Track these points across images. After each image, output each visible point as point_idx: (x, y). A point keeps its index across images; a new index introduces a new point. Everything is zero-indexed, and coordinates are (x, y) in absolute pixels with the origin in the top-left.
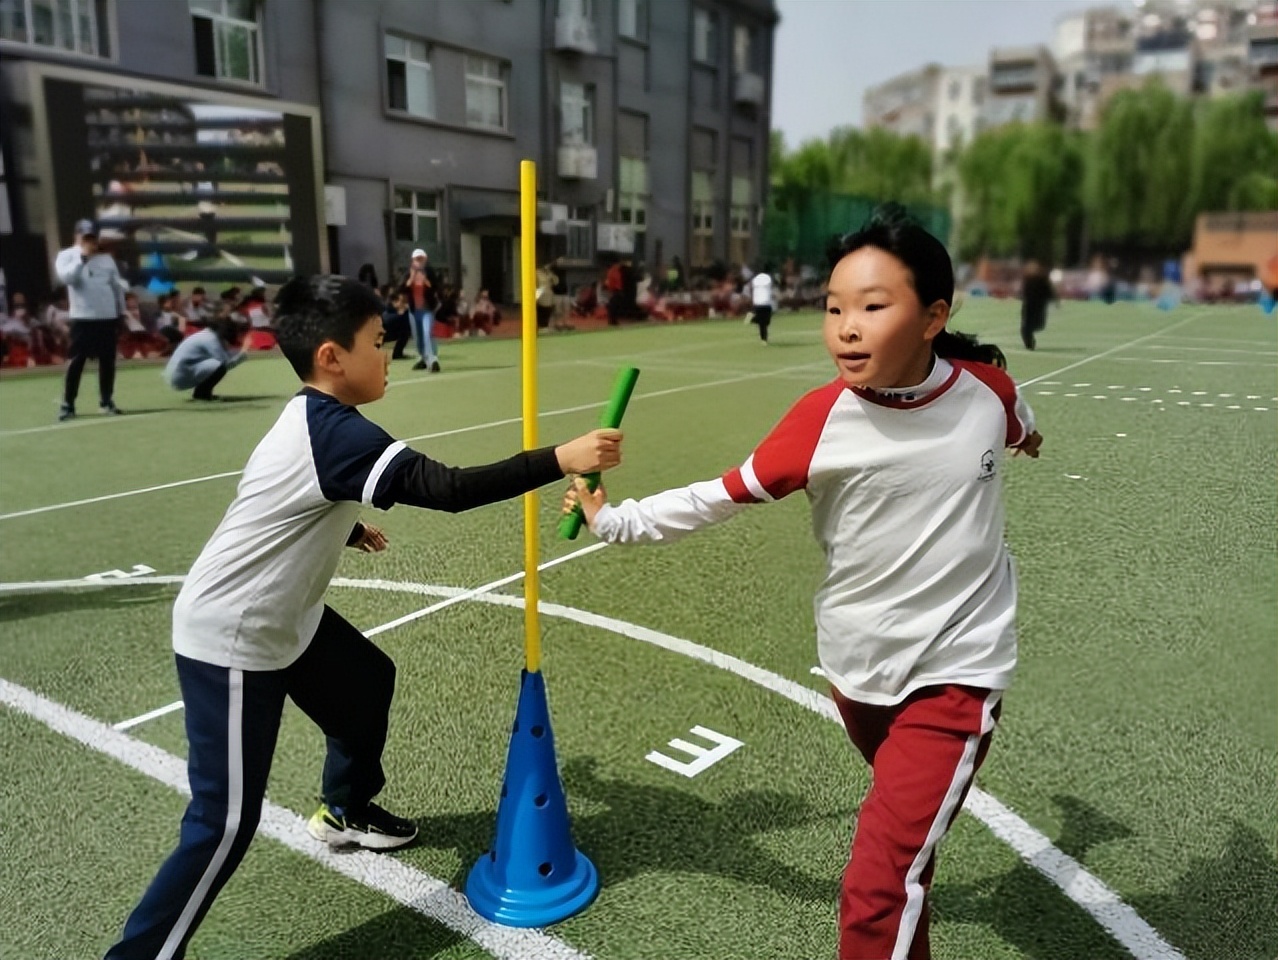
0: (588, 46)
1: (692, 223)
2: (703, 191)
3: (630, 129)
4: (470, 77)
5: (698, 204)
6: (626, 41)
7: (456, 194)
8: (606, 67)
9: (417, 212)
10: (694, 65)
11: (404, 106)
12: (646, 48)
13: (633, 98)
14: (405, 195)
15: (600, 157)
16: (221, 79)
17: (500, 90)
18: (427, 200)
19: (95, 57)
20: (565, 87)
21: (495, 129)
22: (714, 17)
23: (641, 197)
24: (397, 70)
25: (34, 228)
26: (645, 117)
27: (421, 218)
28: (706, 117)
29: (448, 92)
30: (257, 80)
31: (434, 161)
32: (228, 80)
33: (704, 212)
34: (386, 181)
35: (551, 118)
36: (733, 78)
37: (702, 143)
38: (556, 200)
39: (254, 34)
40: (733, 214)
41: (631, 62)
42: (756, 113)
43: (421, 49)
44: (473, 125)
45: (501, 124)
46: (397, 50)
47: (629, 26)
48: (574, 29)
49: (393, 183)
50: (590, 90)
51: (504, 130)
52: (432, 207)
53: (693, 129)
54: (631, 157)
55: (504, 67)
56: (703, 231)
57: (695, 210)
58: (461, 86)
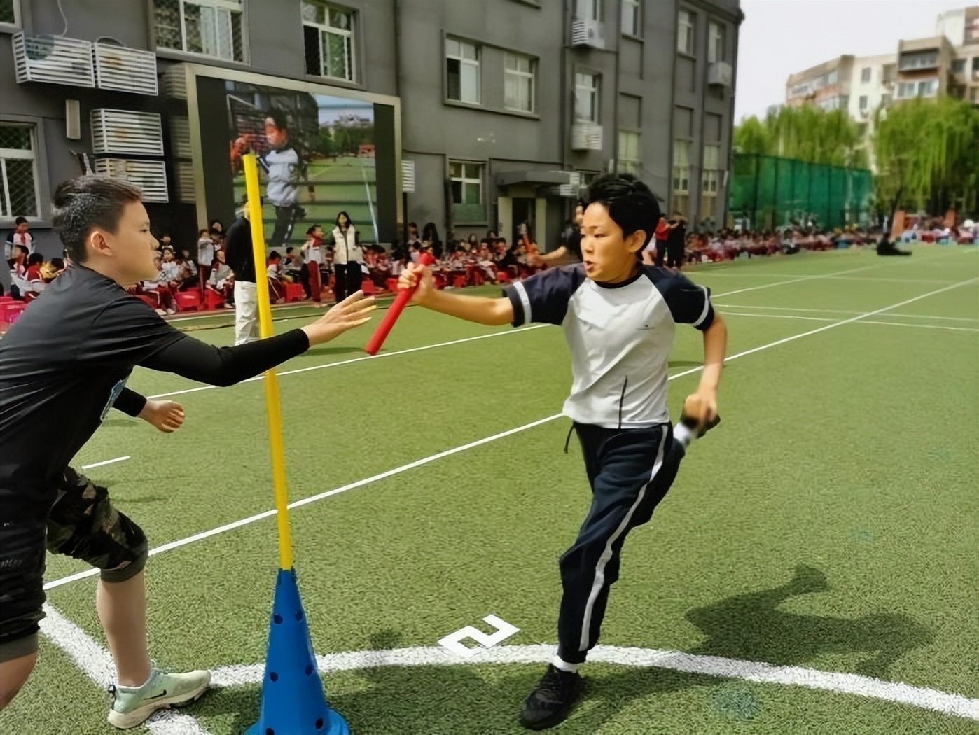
0: (598, 43)
1: (673, 185)
2: (681, 158)
3: (628, 107)
4: (508, 71)
5: (678, 169)
6: (626, 37)
7: (496, 165)
8: (610, 60)
9: (465, 180)
10: (678, 56)
11: (458, 97)
12: (642, 43)
13: (629, 84)
14: (457, 166)
15: (605, 132)
16: (323, 76)
17: (530, 80)
18: (474, 171)
19: (231, 60)
20: (579, 76)
21: (525, 112)
22: (693, 16)
23: (634, 164)
24: (454, 67)
25: (186, 198)
26: (639, 98)
27: (468, 185)
28: (685, 98)
29: (491, 83)
30: (351, 79)
31: (479, 139)
32: (329, 77)
33: (683, 176)
34: (444, 155)
35: (567, 101)
36: (708, 65)
37: (682, 118)
38: (571, 169)
39: (348, 39)
40: (704, 177)
41: (629, 54)
42: (723, 93)
43: (472, 49)
44: (510, 109)
45: (530, 109)
46: (454, 51)
47: (628, 27)
48: (588, 29)
49: (448, 157)
50: (598, 78)
51: (531, 114)
52: (476, 176)
53: (675, 107)
54: (628, 132)
55: (534, 61)
56: (681, 191)
57: (675, 175)
58: (501, 78)
